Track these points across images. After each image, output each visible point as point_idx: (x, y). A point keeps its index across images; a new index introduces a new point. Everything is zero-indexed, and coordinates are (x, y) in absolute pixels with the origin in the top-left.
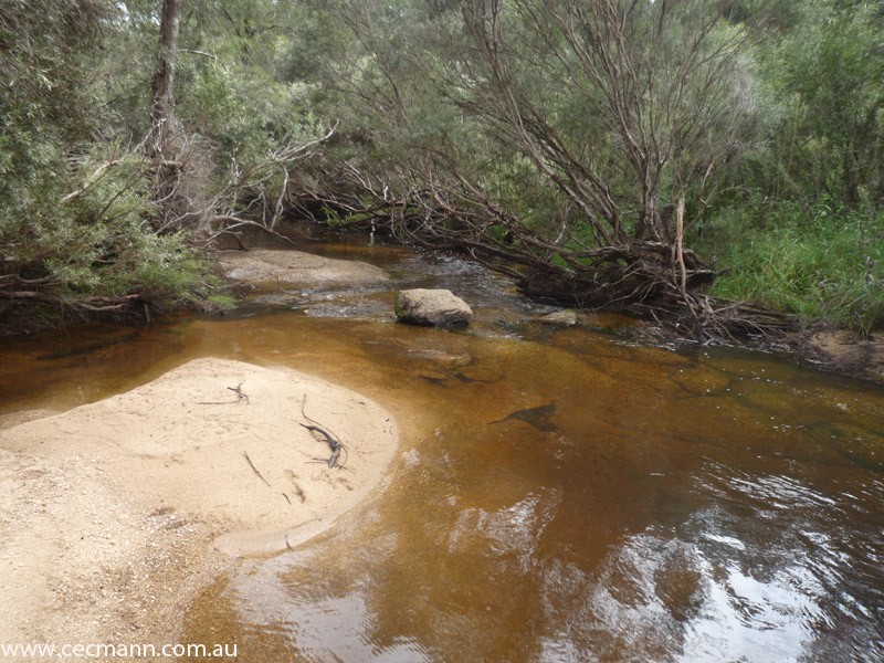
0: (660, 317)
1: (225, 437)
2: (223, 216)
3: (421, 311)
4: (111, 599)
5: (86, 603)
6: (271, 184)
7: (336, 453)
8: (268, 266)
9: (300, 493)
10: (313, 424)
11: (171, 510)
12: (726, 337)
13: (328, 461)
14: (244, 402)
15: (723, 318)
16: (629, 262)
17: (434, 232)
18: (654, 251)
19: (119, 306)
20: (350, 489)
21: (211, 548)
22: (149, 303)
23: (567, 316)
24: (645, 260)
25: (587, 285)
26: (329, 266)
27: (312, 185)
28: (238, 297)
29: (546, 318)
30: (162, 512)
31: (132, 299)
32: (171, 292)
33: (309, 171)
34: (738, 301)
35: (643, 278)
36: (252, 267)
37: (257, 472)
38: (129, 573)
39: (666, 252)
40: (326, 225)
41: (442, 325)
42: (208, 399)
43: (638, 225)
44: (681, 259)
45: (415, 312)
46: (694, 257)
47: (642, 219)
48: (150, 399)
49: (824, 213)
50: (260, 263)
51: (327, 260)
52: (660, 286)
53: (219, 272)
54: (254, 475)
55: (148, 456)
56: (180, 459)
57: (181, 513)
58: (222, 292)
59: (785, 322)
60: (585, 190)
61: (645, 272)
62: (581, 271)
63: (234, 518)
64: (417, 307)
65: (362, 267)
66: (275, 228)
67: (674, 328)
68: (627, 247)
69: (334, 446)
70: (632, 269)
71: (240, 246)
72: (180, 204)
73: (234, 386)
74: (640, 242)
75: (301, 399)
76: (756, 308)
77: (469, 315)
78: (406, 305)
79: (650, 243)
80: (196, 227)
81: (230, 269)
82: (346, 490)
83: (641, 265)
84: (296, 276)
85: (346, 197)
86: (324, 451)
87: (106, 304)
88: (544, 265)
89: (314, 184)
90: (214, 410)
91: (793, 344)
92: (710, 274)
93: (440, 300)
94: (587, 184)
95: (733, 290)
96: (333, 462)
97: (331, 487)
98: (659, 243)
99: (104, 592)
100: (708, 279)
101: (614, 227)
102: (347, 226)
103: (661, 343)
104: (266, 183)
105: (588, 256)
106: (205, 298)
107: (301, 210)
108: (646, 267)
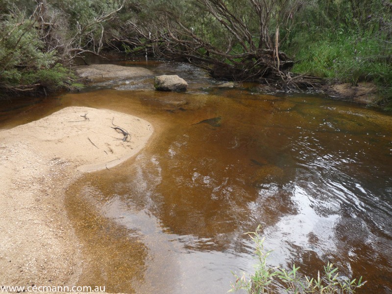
0: (269, 82)
1: (79, 133)
2: (75, 49)
3: (165, 85)
4: (37, 186)
5: (27, 188)
6: (96, 33)
7: (126, 136)
8: (98, 71)
9: (111, 151)
10: (116, 127)
11: (59, 158)
12: (297, 89)
13: (123, 140)
14: (87, 121)
15: (296, 81)
16: (257, 59)
17: (171, 51)
18: (267, 53)
19: (32, 89)
20: (132, 149)
21: (76, 170)
22: (46, 88)
23: (231, 84)
24: (264, 58)
25: (239, 71)
26: (126, 69)
27: (116, 34)
28: (85, 84)
29: (221, 86)
30: (55, 159)
31: (38, 86)
32: (54, 82)
33: (115, 27)
34: (303, 73)
35: (263, 66)
36: (90, 72)
37: (93, 144)
38: (44, 179)
39: (271, 53)
40: (125, 53)
41: (175, 90)
42: (72, 120)
43: (260, 42)
44: (277, 56)
45: (163, 85)
46: (285, 55)
47: (261, 39)
48: (48, 121)
49: (341, 33)
50: (95, 70)
51: (125, 67)
52: (270, 69)
53: (76, 74)
54: (92, 145)
55: (48, 141)
56: (62, 141)
57: (63, 159)
58: (77, 82)
59: (322, 81)
60: (237, 27)
61: (263, 63)
62: (236, 65)
63: (85, 160)
64: (163, 83)
65: (141, 70)
66: (100, 53)
67: (275, 86)
68: (255, 52)
69: (125, 134)
70: (258, 62)
71: (85, 63)
72: (54, 43)
73: (84, 115)
74: (260, 49)
75: (112, 118)
76: (311, 76)
77: (186, 86)
78: (159, 82)
79: (265, 50)
80: (63, 53)
81: (81, 73)
82: (130, 149)
83: (262, 60)
84: (112, 75)
85: (132, 39)
86: (122, 136)
87: (26, 88)
88: (221, 63)
89: (117, 34)
90: (75, 124)
91: (325, 90)
92: (292, 63)
93: (173, 80)
94: (238, 25)
95: (302, 69)
96: (125, 140)
97: (124, 148)
98: (269, 50)
99: (34, 184)
100: (291, 65)
101: (250, 43)
102: (135, 53)
103: (268, 92)
104: (94, 32)
105: (239, 57)
106: (70, 85)
107: (113, 46)
108: (264, 61)
